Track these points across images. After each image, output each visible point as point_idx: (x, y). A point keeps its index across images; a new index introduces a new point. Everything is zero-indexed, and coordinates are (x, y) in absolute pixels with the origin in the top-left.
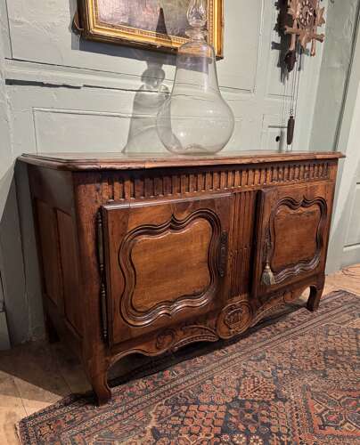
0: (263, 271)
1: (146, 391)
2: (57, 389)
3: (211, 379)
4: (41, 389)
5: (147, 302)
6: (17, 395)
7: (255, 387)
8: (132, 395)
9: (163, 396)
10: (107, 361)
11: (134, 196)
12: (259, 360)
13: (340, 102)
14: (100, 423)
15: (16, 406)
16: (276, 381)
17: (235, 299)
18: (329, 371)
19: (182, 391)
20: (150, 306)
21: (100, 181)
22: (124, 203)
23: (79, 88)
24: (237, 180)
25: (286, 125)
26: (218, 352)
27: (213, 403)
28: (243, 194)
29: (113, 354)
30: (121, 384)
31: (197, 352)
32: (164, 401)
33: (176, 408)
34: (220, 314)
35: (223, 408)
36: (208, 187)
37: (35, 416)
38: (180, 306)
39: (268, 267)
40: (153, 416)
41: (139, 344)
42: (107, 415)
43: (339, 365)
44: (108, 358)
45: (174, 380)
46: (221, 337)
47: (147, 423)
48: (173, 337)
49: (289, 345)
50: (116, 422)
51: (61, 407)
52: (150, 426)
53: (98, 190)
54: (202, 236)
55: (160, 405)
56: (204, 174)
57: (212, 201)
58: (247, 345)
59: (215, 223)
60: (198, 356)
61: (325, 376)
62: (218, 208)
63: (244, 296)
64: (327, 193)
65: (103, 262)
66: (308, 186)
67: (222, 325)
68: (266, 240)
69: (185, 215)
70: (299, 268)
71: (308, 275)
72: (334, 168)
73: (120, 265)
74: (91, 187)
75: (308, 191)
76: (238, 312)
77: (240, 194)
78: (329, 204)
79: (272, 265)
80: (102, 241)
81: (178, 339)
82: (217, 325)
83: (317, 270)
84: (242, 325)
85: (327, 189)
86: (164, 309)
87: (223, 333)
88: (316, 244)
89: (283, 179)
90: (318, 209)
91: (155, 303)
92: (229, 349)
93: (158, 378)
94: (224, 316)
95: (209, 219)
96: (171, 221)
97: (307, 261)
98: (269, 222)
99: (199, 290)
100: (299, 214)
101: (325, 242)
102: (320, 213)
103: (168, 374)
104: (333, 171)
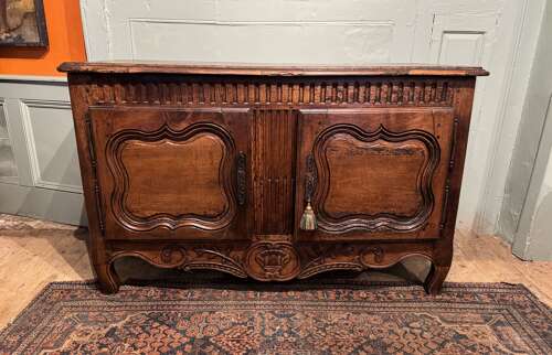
0: (303, 212)
1: (149, 299)
7: (239, 337)
10: (107, 254)
17: (272, 237)
19: (173, 311)
20: (148, 214)
21: (89, 83)
26: (251, 293)
27: (183, 331)
28: (275, 112)
29: (114, 250)
32: (150, 312)
33: (151, 321)
34: (248, 248)
35: (186, 340)
39: (309, 208)
40: (127, 319)
41: (144, 250)
44: (109, 252)
45: (181, 300)
47: (117, 321)
48: (183, 255)
49: (338, 317)
51: (83, 284)
52: (115, 325)
53: (88, 91)
54: (211, 153)
55: (143, 314)
57: (219, 116)
62: (229, 123)
63: (286, 237)
64: (439, 125)
65: (94, 159)
66: (393, 111)
67: (253, 262)
68: (309, 174)
69: (184, 125)
70: (381, 223)
71: (404, 237)
72: (464, 91)
73: (108, 164)
74: (82, 88)
75: (392, 119)
76: (277, 254)
77: (279, 111)
78: (444, 143)
79: (326, 208)
80: (91, 138)
81: (190, 259)
82: (244, 260)
83: (423, 235)
84: (284, 271)
85: (436, 120)
86: (166, 221)
87: (256, 273)
88: (420, 198)
89: (347, 101)
90: (423, 146)
91: (154, 213)
92: (266, 294)
93: (170, 293)
94: (255, 253)
95: (219, 136)
96: (166, 130)
97: (402, 218)
98: (313, 151)
99: (212, 212)
100: (375, 149)
101: (438, 198)
102: (426, 153)
103: (182, 294)
104: (459, 95)
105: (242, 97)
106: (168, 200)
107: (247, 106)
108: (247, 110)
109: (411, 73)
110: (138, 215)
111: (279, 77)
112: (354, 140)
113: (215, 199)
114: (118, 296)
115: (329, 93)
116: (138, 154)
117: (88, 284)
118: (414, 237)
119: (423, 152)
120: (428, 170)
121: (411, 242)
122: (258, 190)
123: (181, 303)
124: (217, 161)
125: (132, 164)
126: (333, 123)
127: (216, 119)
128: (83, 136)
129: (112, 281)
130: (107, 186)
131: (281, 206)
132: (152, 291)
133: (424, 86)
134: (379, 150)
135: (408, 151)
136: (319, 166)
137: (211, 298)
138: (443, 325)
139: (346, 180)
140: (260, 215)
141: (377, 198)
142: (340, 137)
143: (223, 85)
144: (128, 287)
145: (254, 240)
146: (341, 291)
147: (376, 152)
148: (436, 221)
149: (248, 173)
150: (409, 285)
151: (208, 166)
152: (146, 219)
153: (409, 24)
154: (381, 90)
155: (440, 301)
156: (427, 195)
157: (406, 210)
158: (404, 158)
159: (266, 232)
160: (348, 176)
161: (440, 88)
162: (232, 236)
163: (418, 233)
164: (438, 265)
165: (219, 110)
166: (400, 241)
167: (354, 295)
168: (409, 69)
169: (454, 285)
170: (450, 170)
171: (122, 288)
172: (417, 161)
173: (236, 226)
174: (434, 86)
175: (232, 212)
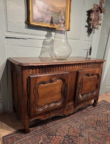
0: (78, 95)
1: (41, 130)
2: (14, 127)
3: (61, 127)
4: (10, 127)
6: (3, 128)
7: (74, 131)
8: (36, 131)
9: (45, 132)
11: (39, 73)
12: (76, 122)
13: (106, 43)
14: (26, 140)
15: (2, 132)
16: (80, 130)
17: (70, 103)
18: (97, 127)
19: (51, 131)
20: (43, 105)
21: (29, 69)
22: (36, 75)
23: (27, 39)
24: (71, 68)
25: (89, 49)
26: (64, 119)
27: (60, 135)
28: (73, 72)
29: (31, 119)
30: (33, 127)
31: (57, 119)
32: (45, 134)
33: (49, 136)
34: (65, 107)
35: (63, 137)
36: (62, 70)
37: (7, 135)
38: (52, 105)
39: (80, 94)
40: (42, 138)
41: (40, 116)
42: (28, 137)
43: (101, 126)
44: (29, 120)
45: (49, 127)
46: (65, 114)
47: (40, 140)
48: (49, 114)
49: (86, 118)
50: (30, 140)
51: (15, 133)
52: (40, 142)
53: (28, 72)
54: (60, 84)
55: (44, 135)
56: (61, 67)
58: (73, 117)
59: (64, 81)
60: (58, 120)
61: (96, 129)
63: (72, 102)
64: (100, 72)
67: (65, 111)
69: (55, 78)
76: (70, 107)
77: (72, 72)
81: (51, 115)
84: (71, 111)
86: (47, 106)
88: (96, 87)
89: (86, 68)
90: (97, 76)
92: (67, 118)
93: (44, 126)
95: (62, 80)
96: (50, 80)
97: (93, 92)
98: (81, 81)
99: (58, 100)
103: (48, 125)
104: (102, 65)
105: (67, 69)
107: (68, 71)
108: (68, 72)
109: (97, 61)
110: (40, 106)
111: (75, 64)
112: (87, 77)
113: (58, 96)
114: (32, 133)
115: (83, 67)
118: (95, 96)
119: (97, 78)
124: (61, 86)
127: (62, 75)
130: (33, 101)
132: (39, 127)
133: (97, 64)
137: (56, 124)
141: (90, 89)
142: (85, 76)
147: (90, 79)
149: (67, 88)
151: (59, 88)
158: (94, 79)
160: (86, 85)
161: (99, 64)
162: (62, 105)
167: (83, 112)
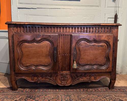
5: (27, 63)
9: (30, 94)
10: (15, 78)
12: (67, 96)
14: (8, 94)
17: (64, 72)
19: (34, 95)
21: (14, 27)
23: (36, 9)
29: (17, 76)
46: (58, 84)
49: (84, 96)
50: (11, 95)
52: (16, 99)
54: (47, 47)
56: (48, 28)
58: (70, 91)
59: (52, 43)
62: (52, 38)
63: (68, 72)
64: (110, 39)
65: (13, 49)
66: (97, 35)
67: (58, 80)
68: (75, 52)
69: (39, 39)
70: (95, 67)
71: (102, 71)
72: (116, 30)
73: (17, 50)
74: (11, 28)
75: (97, 37)
76: (65, 77)
78: (111, 43)
79: (79, 62)
80: (13, 43)
81: (40, 79)
82: (55, 79)
83: (107, 70)
84: (68, 83)
85: (109, 37)
86: (33, 67)
87: (59, 83)
88: (106, 59)
89: (84, 32)
90: (106, 45)
91: (30, 65)
92: (62, 90)
93: (33, 90)
94: (59, 77)
95: (49, 42)
96: (34, 40)
97: (101, 65)
98: (75, 46)
99: (46, 64)
100: (92, 45)
101: (111, 59)
102: (107, 46)
103: (37, 90)
104: (114, 30)
105: (56, 31)
106: (34, 61)
108: (57, 34)
109: (101, 25)
110: (25, 65)
111: (66, 26)
112: (87, 43)
113: (48, 60)
114: (17, 91)
115: (80, 30)
116: (26, 47)
117: (8, 88)
118: (105, 71)
119: (106, 46)
120: (107, 51)
121: (104, 73)
122: (60, 58)
123: (36, 93)
124: (48, 49)
125: (24, 50)
126: (81, 38)
127: (49, 37)
128: (11, 42)
129: (16, 87)
130: (16, 57)
131: (66, 62)
132: (28, 90)
133: (105, 28)
134: (94, 45)
135: (101, 46)
136: (77, 50)
137: (46, 91)
138: (116, 97)
139: (85, 54)
140: (60, 65)
141: (94, 59)
142: (83, 42)
143: (51, 28)
144: (20, 89)
145: (59, 72)
146: (84, 89)
147: (93, 46)
148: (111, 66)
149: (57, 52)
150: (104, 87)
151: (46, 50)
152: (27, 66)
153: (99, 16)
154: (93, 29)
155: (113, 91)
156: (108, 59)
157: (102, 63)
158: (101, 48)
159: (62, 70)
160: (85, 53)
161: (109, 29)
162: (52, 71)
163: (106, 70)
164: (112, 80)
165: (49, 34)
166: (101, 72)
167: (88, 90)
168: (101, 24)
169: (117, 87)
170: (113, 51)
171: (18, 89)
172: (104, 49)
173: (53, 68)
174: (107, 28)
175: (52, 64)
